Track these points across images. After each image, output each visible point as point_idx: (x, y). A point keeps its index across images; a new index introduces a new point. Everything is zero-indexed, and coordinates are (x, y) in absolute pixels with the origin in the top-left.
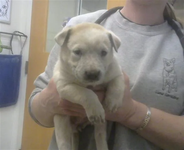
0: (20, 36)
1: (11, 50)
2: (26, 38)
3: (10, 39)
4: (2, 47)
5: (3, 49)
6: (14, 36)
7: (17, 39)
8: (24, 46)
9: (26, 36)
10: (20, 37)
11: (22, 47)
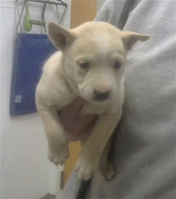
0: (57, 4)
1: (44, 27)
2: (65, 7)
3: (41, 10)
4: (32, 23)
5: (33, 25)
6: (47, 5)
7: (52, 9)
8: (62, 18)
9: (65, 5)
10: (56, 6)
11: (60, 21)
